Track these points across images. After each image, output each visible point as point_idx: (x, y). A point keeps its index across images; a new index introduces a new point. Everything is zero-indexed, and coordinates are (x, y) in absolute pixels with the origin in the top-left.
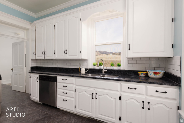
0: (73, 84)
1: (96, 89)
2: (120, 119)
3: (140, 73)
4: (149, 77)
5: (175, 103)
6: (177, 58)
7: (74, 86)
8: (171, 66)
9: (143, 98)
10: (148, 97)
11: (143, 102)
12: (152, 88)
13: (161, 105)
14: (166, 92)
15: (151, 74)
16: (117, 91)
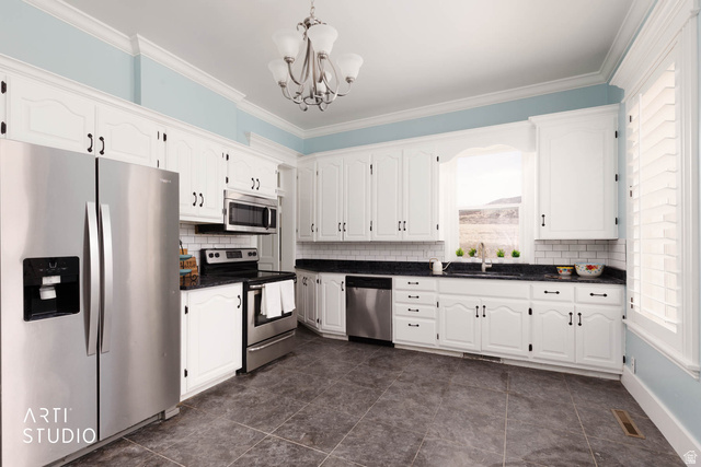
0: (433, 291)
1: (483, 299)
2: (531, 348)
3: (561, 268)
4: (579, 276)
5: (618, 311)
6: (621, 241)
7: (435, 295)
8: (616, 256)
9: (570, 307)
10: (577, 305)
11: (571, 314)
12: (584, 289)
13: (598, 316)
14: (605, 295)
15: (582, 271)
16: (525, 299)
